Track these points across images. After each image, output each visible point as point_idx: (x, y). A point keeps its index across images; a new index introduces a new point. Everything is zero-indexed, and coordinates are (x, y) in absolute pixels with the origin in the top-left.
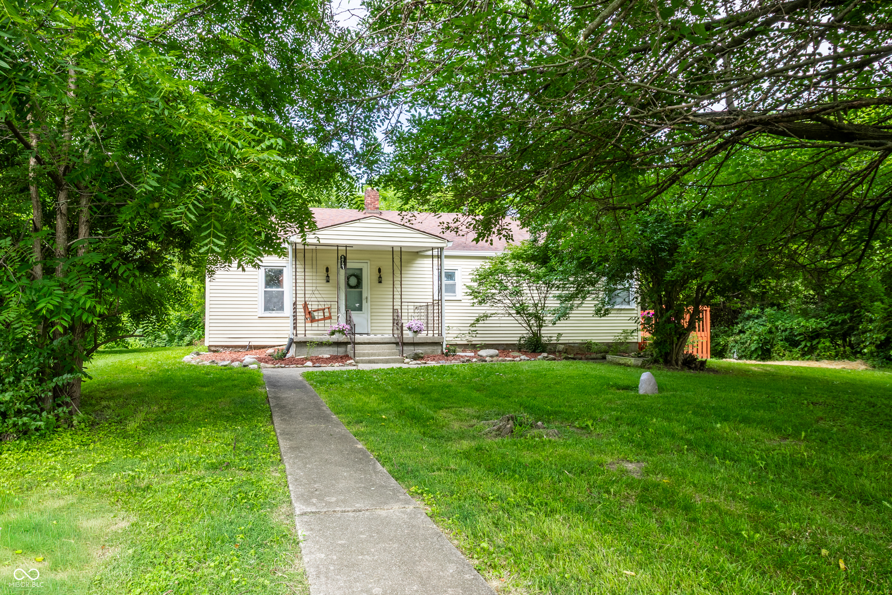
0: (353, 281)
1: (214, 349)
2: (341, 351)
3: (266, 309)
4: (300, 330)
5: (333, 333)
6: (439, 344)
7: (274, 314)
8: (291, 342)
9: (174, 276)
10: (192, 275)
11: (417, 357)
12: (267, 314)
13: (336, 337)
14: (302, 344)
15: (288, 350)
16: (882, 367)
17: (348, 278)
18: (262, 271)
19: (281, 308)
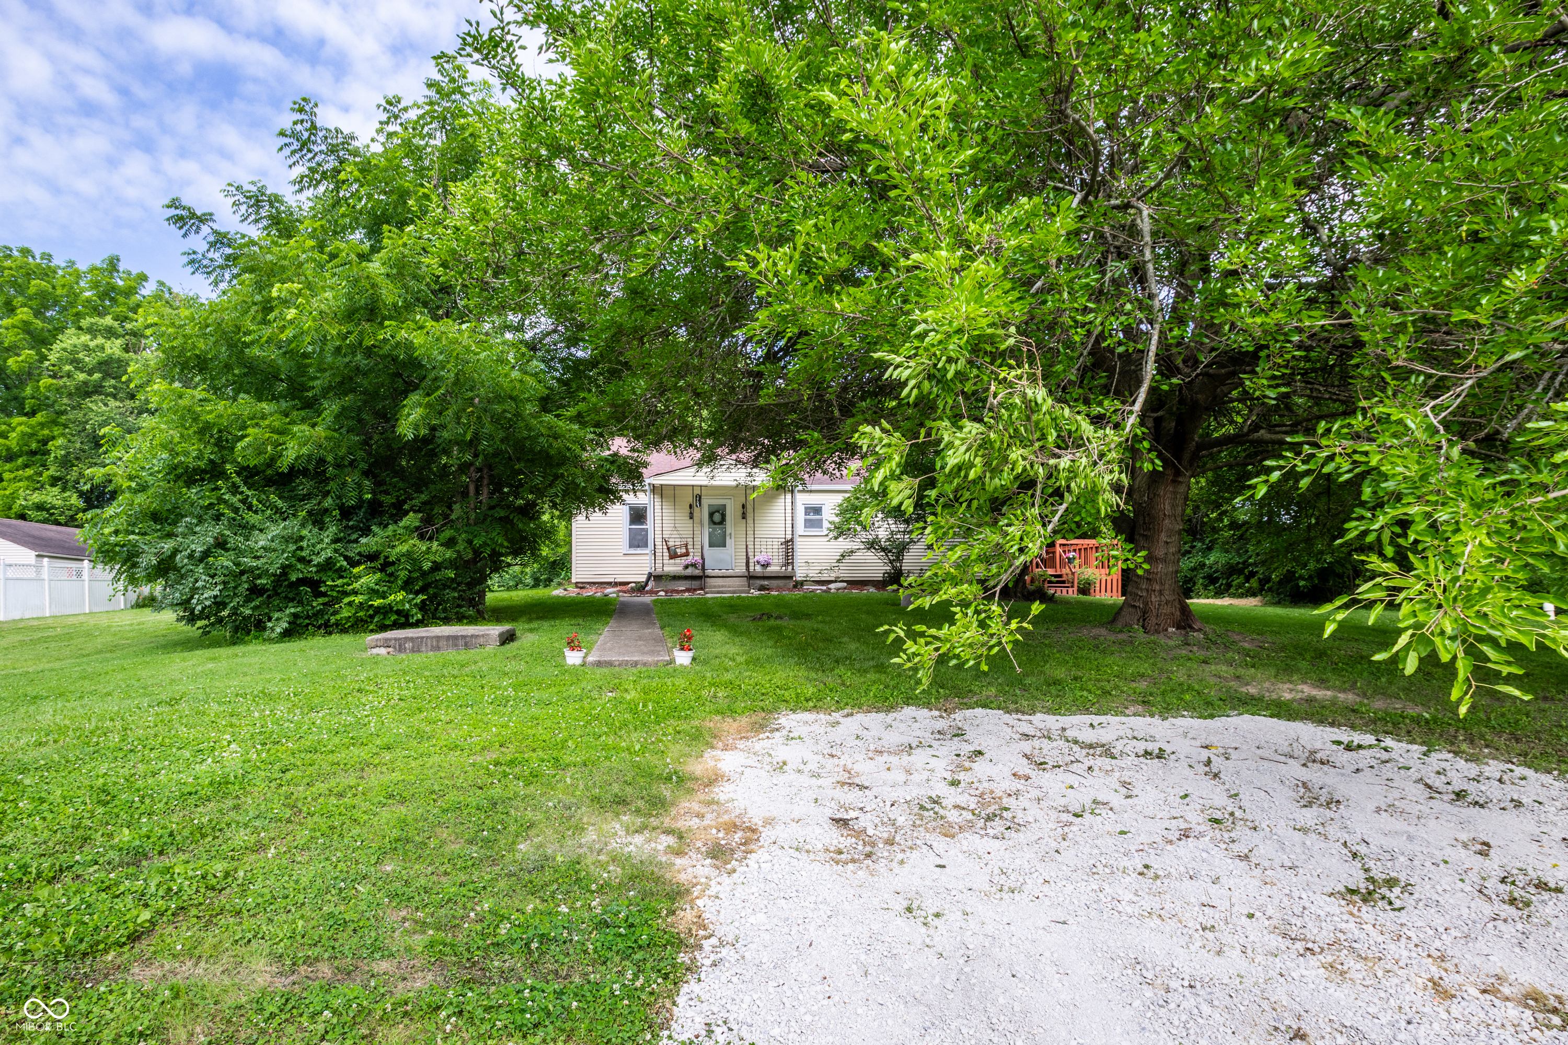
0: (717, 517)
1: (581, 586)
2: (696, 584)
3: (631, 546)
4: (659, 565)
5: (686, 567)
6: (790, 578)
7: (639, 551)
8: (650, 575)
9: (546, 517)
10: (560, 518)
11: (762, 588)
12: (632, 551)
13: (690, 571)
14: (658, 578)
15: (647, 584)
16: (1278, 603)
17: (711, 515)
18: (626, 508)
19: (646, 546)
